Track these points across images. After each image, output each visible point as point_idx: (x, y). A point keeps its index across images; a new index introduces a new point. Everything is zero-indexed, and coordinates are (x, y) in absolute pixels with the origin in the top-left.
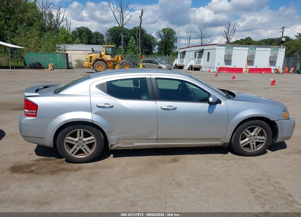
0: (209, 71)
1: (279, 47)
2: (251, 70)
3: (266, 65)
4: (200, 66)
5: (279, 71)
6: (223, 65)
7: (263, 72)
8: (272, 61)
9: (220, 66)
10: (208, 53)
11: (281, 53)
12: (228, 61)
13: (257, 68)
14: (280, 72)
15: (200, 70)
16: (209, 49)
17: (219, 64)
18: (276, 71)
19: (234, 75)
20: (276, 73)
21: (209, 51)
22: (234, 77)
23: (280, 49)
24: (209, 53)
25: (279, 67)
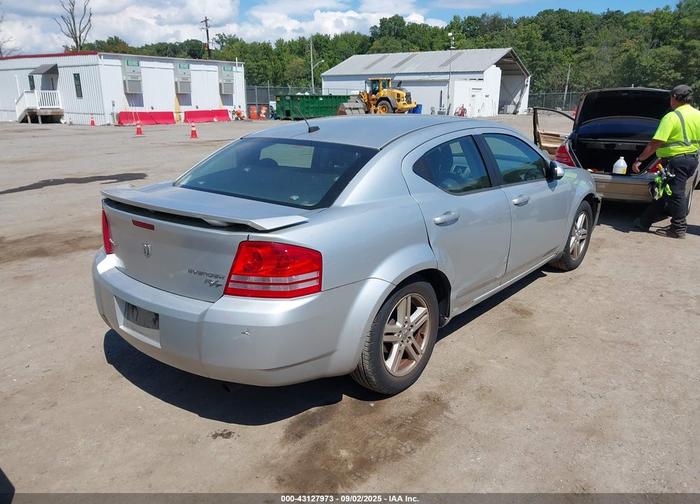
0: (93, 123)
1: (231, 64)
2: (190, 116)
3: (215, 104)
4: (58, 110)
5: (242, 116)
6: (123, 106)
7: (215, 120)
8: (225, 95)
9: (118, 110)
10: (75, 75)
11: (238, 75)
12: (134, 96)
13: (199, 110)
14: (244, 117)
15: (60, 122)
16: (74, 64)
17: (114, 105)
18: (236, 116)
19: (194, 129)
20: (237, 119)
21: (76, 71)
22: (194, 134)
23: (234, 68)
24: (77, 77)
25: (240, 107)
